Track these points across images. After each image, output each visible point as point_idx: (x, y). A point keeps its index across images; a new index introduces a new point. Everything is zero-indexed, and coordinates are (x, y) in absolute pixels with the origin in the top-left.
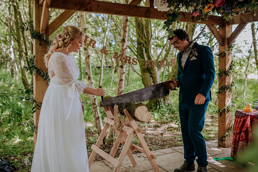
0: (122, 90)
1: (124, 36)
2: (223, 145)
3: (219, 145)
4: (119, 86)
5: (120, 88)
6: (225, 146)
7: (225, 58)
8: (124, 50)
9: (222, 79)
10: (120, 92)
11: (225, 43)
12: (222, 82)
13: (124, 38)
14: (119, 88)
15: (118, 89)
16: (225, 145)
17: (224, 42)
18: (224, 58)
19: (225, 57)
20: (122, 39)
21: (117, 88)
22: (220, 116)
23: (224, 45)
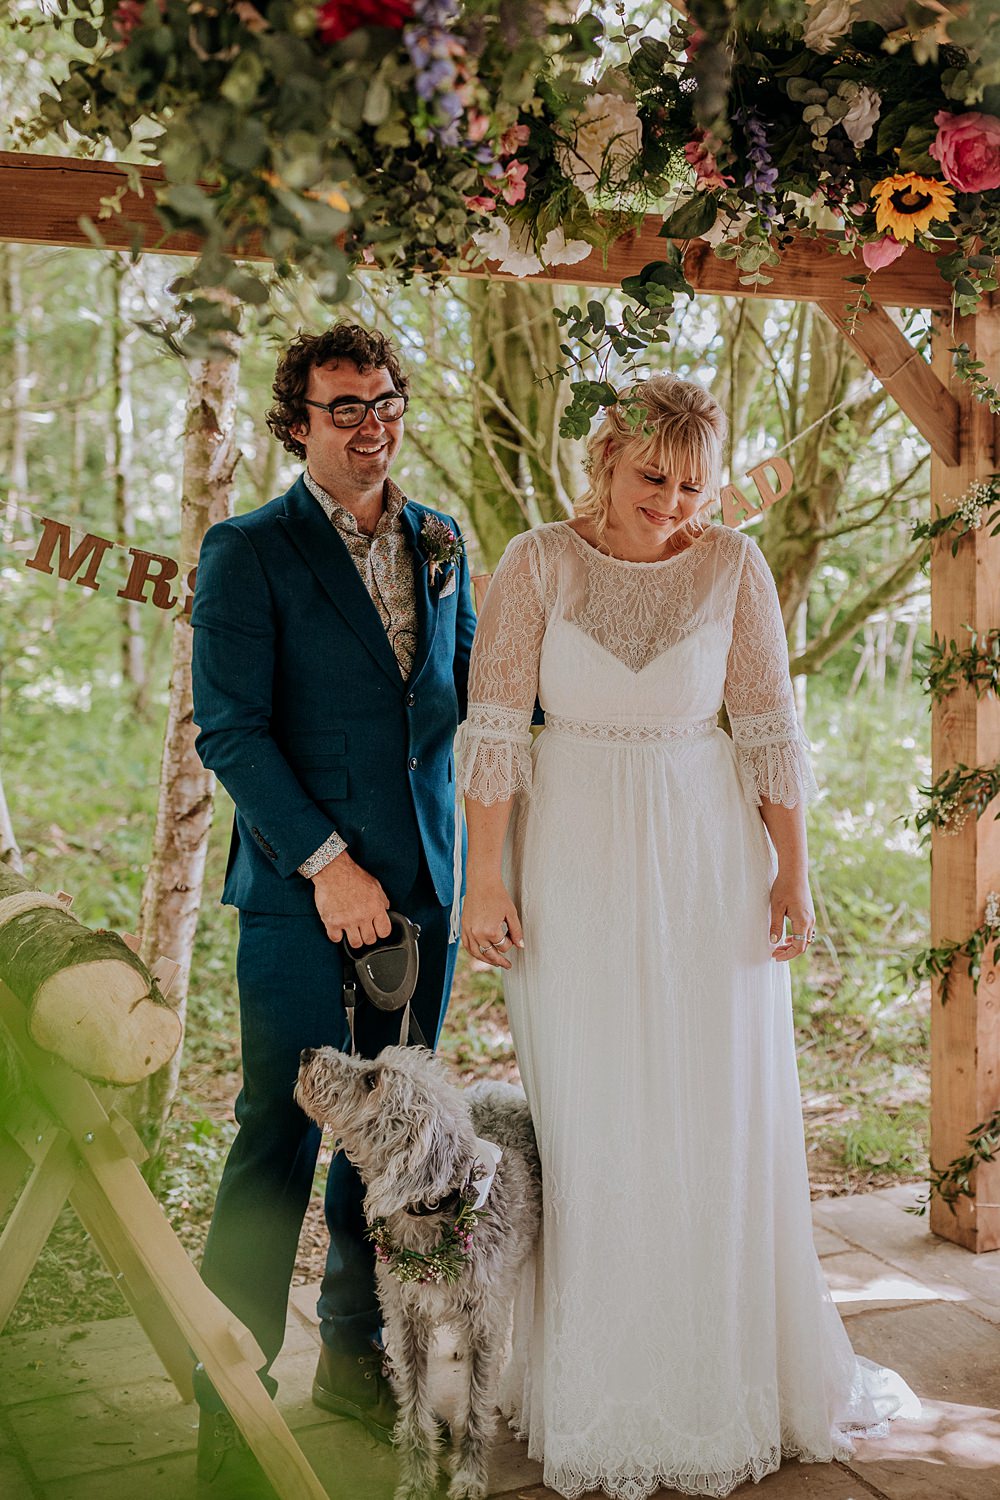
0: (203, 793)
1: (205, 383)
2: (958, 1227)
3: (938, 1230)
4: (179, 762)
5: (180, 776)
6: (975, 1240)
7: (973, 553)
8: (214, 491)
9: (953, 719)
10: (185, 810)
11: (970, 445)
12: (956, 741)
13: (203, 402)
14: (174, 773)
15: (171, 785)
16: (976, 1231)
17: (964, 438)
18: (964, 553)
19: (973, 547)
20: (195, 411)
21: (165, 779)
22: (944, 1002)
23: (965, 459)
